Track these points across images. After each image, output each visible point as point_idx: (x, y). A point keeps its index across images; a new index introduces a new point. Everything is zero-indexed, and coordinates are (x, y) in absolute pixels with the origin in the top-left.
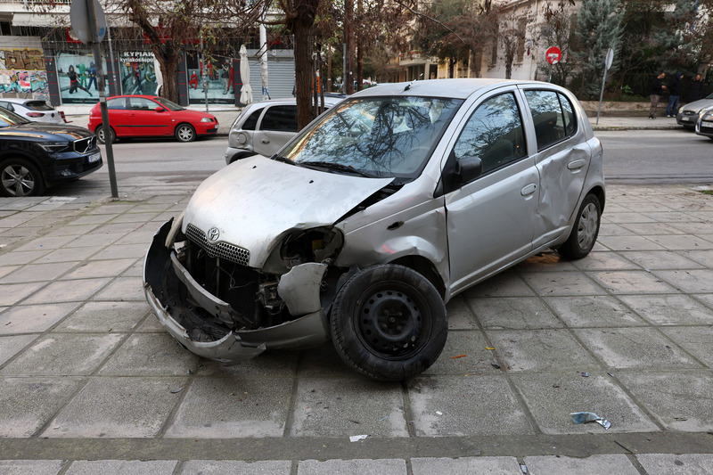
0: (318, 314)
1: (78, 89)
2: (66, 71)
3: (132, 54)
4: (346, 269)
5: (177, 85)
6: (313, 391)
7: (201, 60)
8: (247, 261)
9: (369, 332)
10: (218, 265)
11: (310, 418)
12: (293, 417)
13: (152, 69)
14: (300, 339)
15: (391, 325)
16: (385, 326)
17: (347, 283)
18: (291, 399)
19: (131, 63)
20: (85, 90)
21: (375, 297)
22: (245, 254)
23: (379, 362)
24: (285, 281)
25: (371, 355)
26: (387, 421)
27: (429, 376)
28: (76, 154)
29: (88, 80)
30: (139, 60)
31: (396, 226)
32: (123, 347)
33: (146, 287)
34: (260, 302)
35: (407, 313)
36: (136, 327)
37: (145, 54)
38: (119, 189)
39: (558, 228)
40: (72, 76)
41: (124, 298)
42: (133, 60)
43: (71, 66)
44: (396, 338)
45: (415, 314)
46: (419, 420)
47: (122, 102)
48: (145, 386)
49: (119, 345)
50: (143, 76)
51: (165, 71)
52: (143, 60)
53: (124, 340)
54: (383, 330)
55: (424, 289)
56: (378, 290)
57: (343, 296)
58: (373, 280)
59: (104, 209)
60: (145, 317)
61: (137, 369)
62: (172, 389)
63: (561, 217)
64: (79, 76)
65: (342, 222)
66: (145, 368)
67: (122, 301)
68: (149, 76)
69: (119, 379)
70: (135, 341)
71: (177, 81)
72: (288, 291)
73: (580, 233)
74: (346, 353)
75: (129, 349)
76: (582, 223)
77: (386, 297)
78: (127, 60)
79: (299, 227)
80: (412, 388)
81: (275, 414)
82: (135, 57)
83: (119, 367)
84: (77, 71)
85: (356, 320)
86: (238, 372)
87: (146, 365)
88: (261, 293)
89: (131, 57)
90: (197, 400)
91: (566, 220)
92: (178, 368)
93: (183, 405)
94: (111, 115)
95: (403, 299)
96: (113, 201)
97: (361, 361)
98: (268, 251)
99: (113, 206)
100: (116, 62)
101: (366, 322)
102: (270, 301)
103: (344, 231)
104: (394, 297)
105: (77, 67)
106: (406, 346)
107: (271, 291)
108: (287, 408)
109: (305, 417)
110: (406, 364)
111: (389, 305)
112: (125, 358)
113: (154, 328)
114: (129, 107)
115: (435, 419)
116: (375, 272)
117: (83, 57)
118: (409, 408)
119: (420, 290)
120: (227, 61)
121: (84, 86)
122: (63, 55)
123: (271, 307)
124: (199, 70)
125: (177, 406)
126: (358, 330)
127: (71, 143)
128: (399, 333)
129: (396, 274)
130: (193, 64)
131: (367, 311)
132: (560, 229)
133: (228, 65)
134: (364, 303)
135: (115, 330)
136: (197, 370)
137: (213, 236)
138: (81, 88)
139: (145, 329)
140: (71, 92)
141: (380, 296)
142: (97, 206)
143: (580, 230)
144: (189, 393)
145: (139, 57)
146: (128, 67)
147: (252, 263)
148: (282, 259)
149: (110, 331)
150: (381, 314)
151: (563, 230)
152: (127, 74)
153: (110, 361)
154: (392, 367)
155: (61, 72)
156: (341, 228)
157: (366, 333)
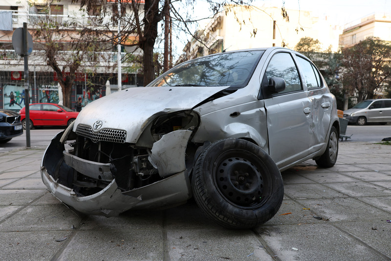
0: (183, 174)
1: (14, 104)
2: (9, 94)
3: (47, 86)
4: (201, 144)
5: (71, 99)
6: (181, 238)
7: (84, 90)
8: (124, 139)
9: (225, 187)
10: (100, 149)
11: (184, 257)
12: (168, 257)
13: (57, 94)
14: (167, 197)
15: (241, 183)
16: (237, 183)
17: (203, 152)
18: (163, 244)
19: (45, 91)
20: (19, 105)
21: (227, 161)
22: (122, 133)
23: (236, 210)
24: (157, 147)
25: (229, 205)
26: (254, 256)
27: (271, 225)
28: (7, 124)
29: (20, 100)
30: (50, 89)
31: (235, 115)
32: (19, 213)
33: (43, 170)
34: (133, 171)
35: (252, 174)
36: (31, 202)
37: (54, 86)
38: (31, 144)
39: (319, 143)
40: (12, 97)
41: (25, 188)
42: (47, 89)
43: (12, 92)
44: (247, 192)
45: (258, 174)
46: (281, 254)
47: (39, 108)
48: (33, 237)
49: (16, 213)
50: (51, 98)
51: (64, 92)
52: (52, 89)
53: (21, 209)
54: (235, 185)
55: (263, 156)
56: (229, 157)
57: (203, 159)
58: (225, 147)
59: (20, 152)
60: (40, 197)
61: (27, 227)
62: (58, 239)
63: (321, 137)
64: (16, 97)
65: (198, 107)
66: (35, 226)
67: (24, 189)
68: (55, 98)
69: (10, 233)
70: (30, 210)
71: (70, 97)
72: (159, 155)
73: (330, 150)
74: (209, 202)
75: (24, 214)
76: (331, 143)
77: (235, 161)
78: (44, 89)
79: (166, 111)
80: (262, 233)
81: (151, 254)
82: (48, 88)
83: (12, 225)
84: (15, 95)
85: (215, 178)
86: (114, 227)
87: (36, 223)
88: (135, 163)
89: (45, 88)
90: (79, 246)
91: (324, 139)
92: (64, 225)
93: (66, 251)
94: (31, 113)
95: (248, 163)
96: (27, 149)
97: (222, 210)
98: (142, 129)
99: (27, 151)
100: (37, 90)
101: (222, 179)
102: (141, 169)
103: (201, 114)
104: (242, 161)
105: (15, 92)
106: (254, 199)
107: (143, 161)
108: (161, 250)
109: (179, 256)
110: (257, 212)
111: (237, 167)
112: (19, 219)
113: (46, 203)
114: (42, 110)
115: (294, 253)
116: (226, 142)
117: (19, 87)
118: (267, 246)
119: (260, 157)
120: (99, 91)
121: (18, 103)
122: (8, 86)
123: (142, 174)
124: (83, 95)
125: (60, 251)
126: (216, 185)
127: (4, 117)
128: (247, 188)
129: (241, 144)
130: (79, 92)
131: (222, 171)
132: (321, 144)
133: (99, 93)
134: (219, 165)
135: (15, 204)
136: (80, 226)
137: (97, 126)
138: (16, 103)
139: (38, 203)
140: (10, 106)
141: (231, 160)
142: (16, 151)
143: (330, 148)
144: (73, 241)
145: (50, 88)
146: (43, 93)
147: (128, 139)
148: (152, 135)
149: (11, 204)
150: (233, 174)
151: (323, 145)
152: (42, 97)
153: (6, 222)
154: (247, 214)
155: (5, 95)
156: (198, 111)
157: (223, 188)
